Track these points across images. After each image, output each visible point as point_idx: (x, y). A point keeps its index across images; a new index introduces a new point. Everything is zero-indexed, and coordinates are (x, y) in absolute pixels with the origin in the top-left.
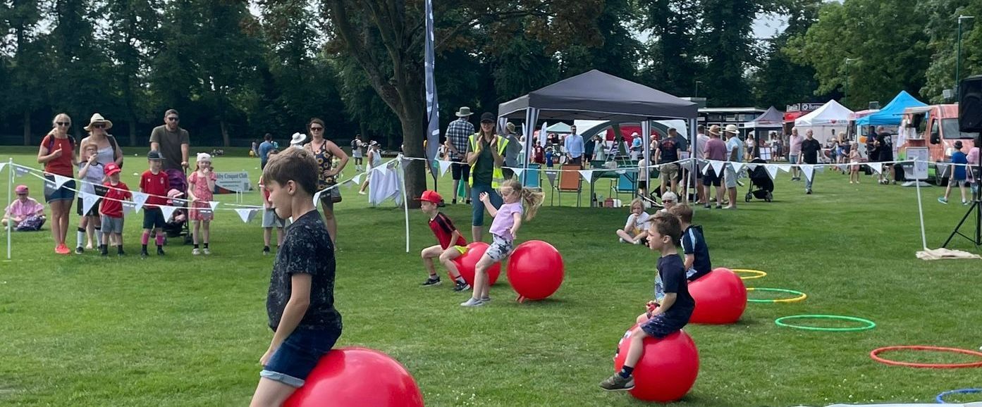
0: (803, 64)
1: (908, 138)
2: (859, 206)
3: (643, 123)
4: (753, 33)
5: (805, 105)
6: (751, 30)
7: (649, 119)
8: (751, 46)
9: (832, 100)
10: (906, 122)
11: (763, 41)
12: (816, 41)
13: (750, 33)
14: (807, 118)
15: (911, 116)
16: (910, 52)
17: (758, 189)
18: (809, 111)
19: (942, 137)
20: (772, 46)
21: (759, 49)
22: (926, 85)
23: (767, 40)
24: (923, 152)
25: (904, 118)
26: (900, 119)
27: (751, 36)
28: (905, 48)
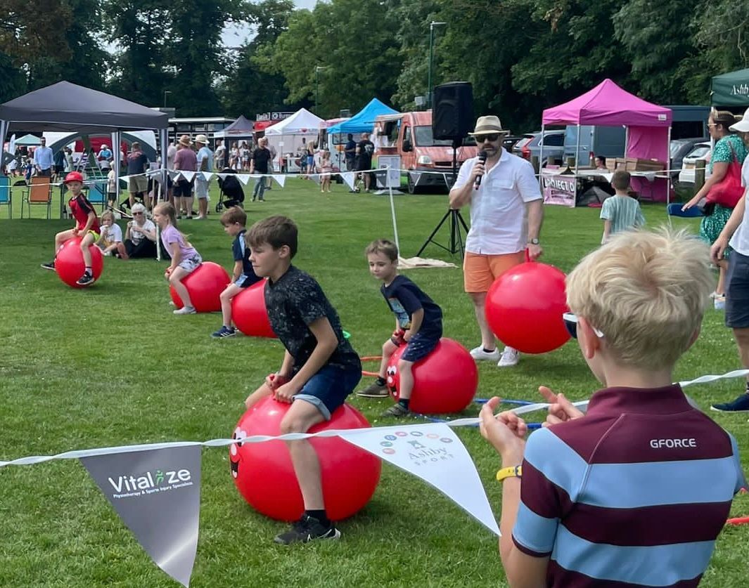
0: (272, 73)
1: (379, 146)
2: (330, 215)
3: (113, 134)
4: (222, 43)
5: (276, 114)
6: (220, 39)
7: (120, 129)
8: (220, 55)
9: (303, 109)
10: (378, 130)
11: (232, 51)
12: (286, 49)
13: (219, 42)
14: (278, 127)
15: (383, 124)
16: (381, 59)
17: (229, 199)
18: (279, 120)
19: (414, 144)
20: (241, 55)
21: (228, 59)
22: (397, 93)
23: (237, 49)
24: (395, 160)
25: (376, 126)
26: (371, 127)
27: (220, 45)
28: (376, 55)
